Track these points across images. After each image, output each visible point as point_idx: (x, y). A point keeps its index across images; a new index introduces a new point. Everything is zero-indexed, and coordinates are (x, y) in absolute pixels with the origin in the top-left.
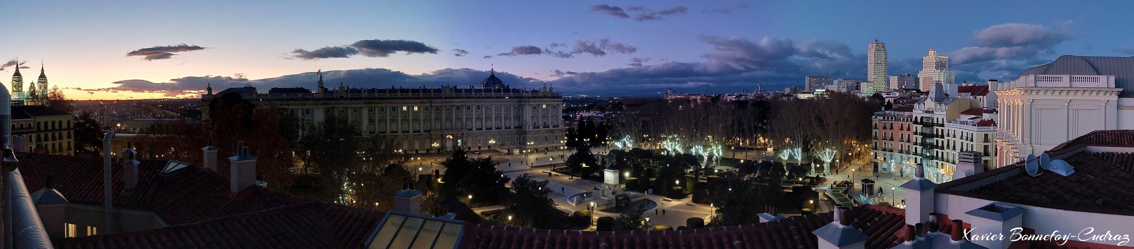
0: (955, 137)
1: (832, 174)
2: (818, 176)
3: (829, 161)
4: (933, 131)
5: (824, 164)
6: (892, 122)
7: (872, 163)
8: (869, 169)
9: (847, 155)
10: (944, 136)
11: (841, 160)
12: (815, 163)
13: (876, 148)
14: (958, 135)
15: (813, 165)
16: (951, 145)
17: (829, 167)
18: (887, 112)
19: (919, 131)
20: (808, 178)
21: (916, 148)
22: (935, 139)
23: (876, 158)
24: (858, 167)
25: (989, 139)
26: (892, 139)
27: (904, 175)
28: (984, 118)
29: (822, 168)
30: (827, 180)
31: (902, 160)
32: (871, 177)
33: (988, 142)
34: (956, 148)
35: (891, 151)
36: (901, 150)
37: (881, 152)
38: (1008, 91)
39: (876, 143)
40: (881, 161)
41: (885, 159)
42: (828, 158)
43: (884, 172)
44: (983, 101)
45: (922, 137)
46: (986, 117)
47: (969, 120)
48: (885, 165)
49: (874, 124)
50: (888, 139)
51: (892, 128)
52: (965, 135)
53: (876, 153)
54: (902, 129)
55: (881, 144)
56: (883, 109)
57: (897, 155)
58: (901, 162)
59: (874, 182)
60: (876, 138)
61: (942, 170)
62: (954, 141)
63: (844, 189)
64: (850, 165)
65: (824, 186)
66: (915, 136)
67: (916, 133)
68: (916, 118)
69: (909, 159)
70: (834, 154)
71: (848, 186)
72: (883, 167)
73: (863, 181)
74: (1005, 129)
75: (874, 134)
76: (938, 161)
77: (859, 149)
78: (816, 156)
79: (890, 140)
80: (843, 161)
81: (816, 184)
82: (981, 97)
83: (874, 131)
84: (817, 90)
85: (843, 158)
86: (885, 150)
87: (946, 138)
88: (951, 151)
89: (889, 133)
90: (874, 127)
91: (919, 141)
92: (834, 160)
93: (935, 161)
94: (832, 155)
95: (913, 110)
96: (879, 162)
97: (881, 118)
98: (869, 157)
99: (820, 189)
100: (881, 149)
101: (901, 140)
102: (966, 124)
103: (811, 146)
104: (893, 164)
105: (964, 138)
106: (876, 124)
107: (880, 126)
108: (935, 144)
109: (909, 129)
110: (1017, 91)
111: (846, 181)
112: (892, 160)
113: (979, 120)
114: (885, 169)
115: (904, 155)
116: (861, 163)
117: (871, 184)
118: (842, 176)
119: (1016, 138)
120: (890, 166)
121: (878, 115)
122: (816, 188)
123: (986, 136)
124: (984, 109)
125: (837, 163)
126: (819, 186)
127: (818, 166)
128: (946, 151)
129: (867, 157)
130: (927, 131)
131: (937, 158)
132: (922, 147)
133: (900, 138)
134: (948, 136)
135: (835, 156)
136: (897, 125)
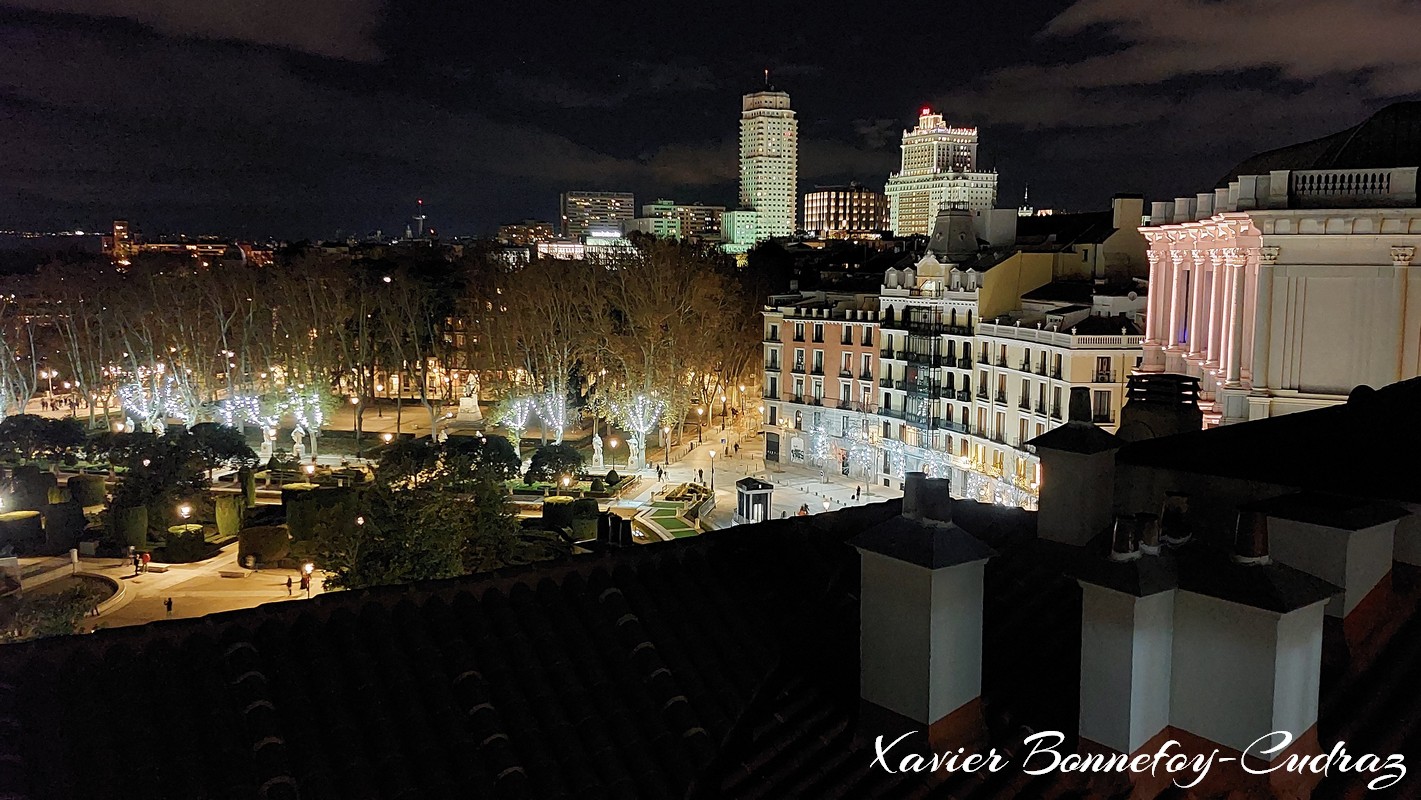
0: (1003, 364)
1: (651, 467)
2: (613, 473)
3: (644, 430)
4: (937, 347)
5: (630, 438)
6: (821, 322)
7: (761, 435)
8: (754, 453)
9: (692, 416)
10: (970, 361)
11: (676, 428)
13: (773, 396)
14: (1015, 359)
15: (597, 441)
16: (993, 389)
17: (643, 446)
18: (806, 294)
19: (898, 346)
20: (586, 477)
21: (887, 396)
22: (946, 369)
23: (773, 422)
24: (722, 447)
25: (1112, 373)
26: (819, 371)
27: (852, 468)
28: (1096, 308)
29: (624, 451)
30: (638, 483)
31: (846, 426)
32: (759, 473)
33: (1109, 382)
34: (1009, 396)
35: (817, 403)
36: (844, 402)
37: (787, 407)
39: (774, 380)
40: (786, 431)
41: (798, 426)
42: (641, 423)
43: (796, 460)
44: (1097, 256)
45: (905, 363)
46: (1105, 304)
47: (1049, 317)
48: (798, 443)
49: (768, 328)
50: (808, 370)
51: (819, 339)
52: (1035, 361)
53: (773, 410)
54: (848, 341)
55: (788, 383)
56: (793, 285)
57: (833, 414)
58: (844, 435)
59: (771, 487)
60: (773, 367)
61: (964, 458)
62: (1003, 378)
63: (688, 506)
64: (700, 441)
65: (632, 499)
66: (885, 361)
67: (889, 354)
68: (890, 310)
69: (866, 424)
70: (657, 412)
71: (699, 498)
72: (793, 448)
73: (740, 483)
74: (1171, 342)
75: (768, 356)
76: (952, 434)
77: (724, 399)
78: (608, 419)
79: (812, 373)
80: (681, 429)
81: (607, 495)
82: (1089, 246)
83: (769, 347)
84: (594, 234)
85: (682, 421)
86: (798, 400)
87: (978, 367)
88: (991, 407)
89: (812, 353)
90: (770, 336)
91: (898, 374)
92: (657, 428)
93: (943, 432)
94: (653, 413)
95: (883, 286)
96: (782, 433)
97: (791, 311)
98: (753, 420)
99: (620, 506)
100: (787, 397)
101: (846, 372)
102: (1042, 328)
103: (592, 390)
104: (821, 439)
105: (1034, 369)
106: (774, 328)
107: (786, 334)
108: (944, 384)
109: (868, 343)
111: (691, 485)
112: (820, 429)
113: (1082, 315)
114: (797, 453)
115: (853, 415)
116: (730, 435)
117: (764, 491)
118: (681, 470)
120: (811, 444)
121: (778, 303)
122: (608, 506)
123: (1105, 362)
124: (1097, 282)
125: (665, 436)
126: (618, 500)
127: (614, 443)
128: (975, 405)
130: (923, 345)
131: (949, 422)
132: (905, 393)
133: (843, 366)
134: (985, 360)
135: (662, 416)
136: (834, 329)
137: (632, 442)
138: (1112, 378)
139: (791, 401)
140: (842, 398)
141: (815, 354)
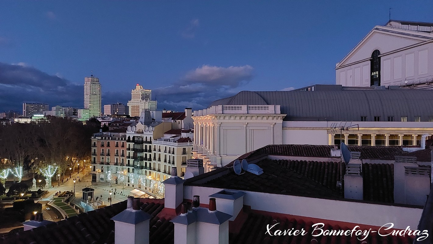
0: (160, 151)
1: (53, 187)
2: (40, 190)
3: (51, 176)
4: (142, 147)
5: (46, 178)
6: (109, 141)
7: (91, 175)
8: (88, 180)
9: (68, 170)
10: (151, 150)
11: (62, 174)
12: (37, 178)
13: (95, 163)
14: (163, 150)
15: (34, 181)
16: (157, 157)
17: (51, 181)
18: (104, 133)
19: (131, 147)
20: (30, 192)
21: (129, 161)
22: (145, 153)
23: (94, 170)
24: (78, 179)
25: (186, 152)
26: (109, 155)
27: (119, 182)
28: (182, 136)
29: (44, 183)
30: (49, 193)
31: (117, 170)
32: (90, 186)
33: (186, 154)
34: (161, 160)
35: (108, 164)
36: (116, 163)
37: (99, 166)
38: (201, 117)
39: (95, 158)
40: (98, 173)
41: (102, 171)
42: (50, 174)
43: (101, 181)
44: (181, 124)
45: (134, 152)
46: (184, 135)
47: (171, 138)
48: (102, 176)
49: (93, 143)
50: (105, 155)
51: (108, 146)
52: (168, 150)
53: (94, 167)
54: (117, 146)
55: (99, 159)
56: (101, 130)
57: (113, 167)
58: (116, 172)
59: (94, 190)
60: (95, 154)
61: (150, 176)
62: (160, 154)
63: (66, 198)
64: (70, 178)
65: (46, 198)
66: (128, 151)
67: (129, 149)
68: (129, 137)
69: (123, 169)
70: (56, 170)
71: (69, 195)
72: (101, 178)
73: (83, 190)
74: (199, 144)
75: (93, 151)
76: (147, 170)
77: (78, 164)
78: (38, 173)
79: (107, 155)
80: (64, 175)
81: (38, 198)
82: (180, 121)
83: (93, 149)
84: (34, 115)
85: (64, 172)
86: (102, 163)
87: (153, 152)
88: (157, 162)
89: (106, 150)
90: (93, 146)
91: (132, 155)
92: (55, 175)
93: (144, 170)
94: (54, 170)
95: (127, 131)
96: (97, 174)
97: (100, 138)
98: (88, 170)
99: (42, 201)
100: (99, 163)
101: (117, 155)
102: (169, 141)
103: (33, 164)
104: (109, 174)
105: (167, 152)
106: (95, 143)
107: (99, 144)
108: (144, 157)
109: (123, 146)
110: (209, 117)
111: (67, 192)
112: (109, 171)
113: (178, 138)
114: (102, 179)
115: (119, 167)
116: (80, 175)
117: (91, 191)
118: (63, 187)
119: (208, 150)
120: (106, 176)
121: (96, 136)
122: (38, 201)
123: (184, 149)
124: (182, 129)
125: (58, 177)
126: (41, 199)
127: (40, 181)
128: (153, 162)
129: (85, 170)
130: (138, 147)
131: (146, 167)
132: (134, 160)
133: (116, 153)
134: (155, 150)
135: (57, 171)
136: (113, 143)
137: (47, 180)
138: (186, 153)
139: (100, 164)
140: (115, 162)
141: (107, 150)
